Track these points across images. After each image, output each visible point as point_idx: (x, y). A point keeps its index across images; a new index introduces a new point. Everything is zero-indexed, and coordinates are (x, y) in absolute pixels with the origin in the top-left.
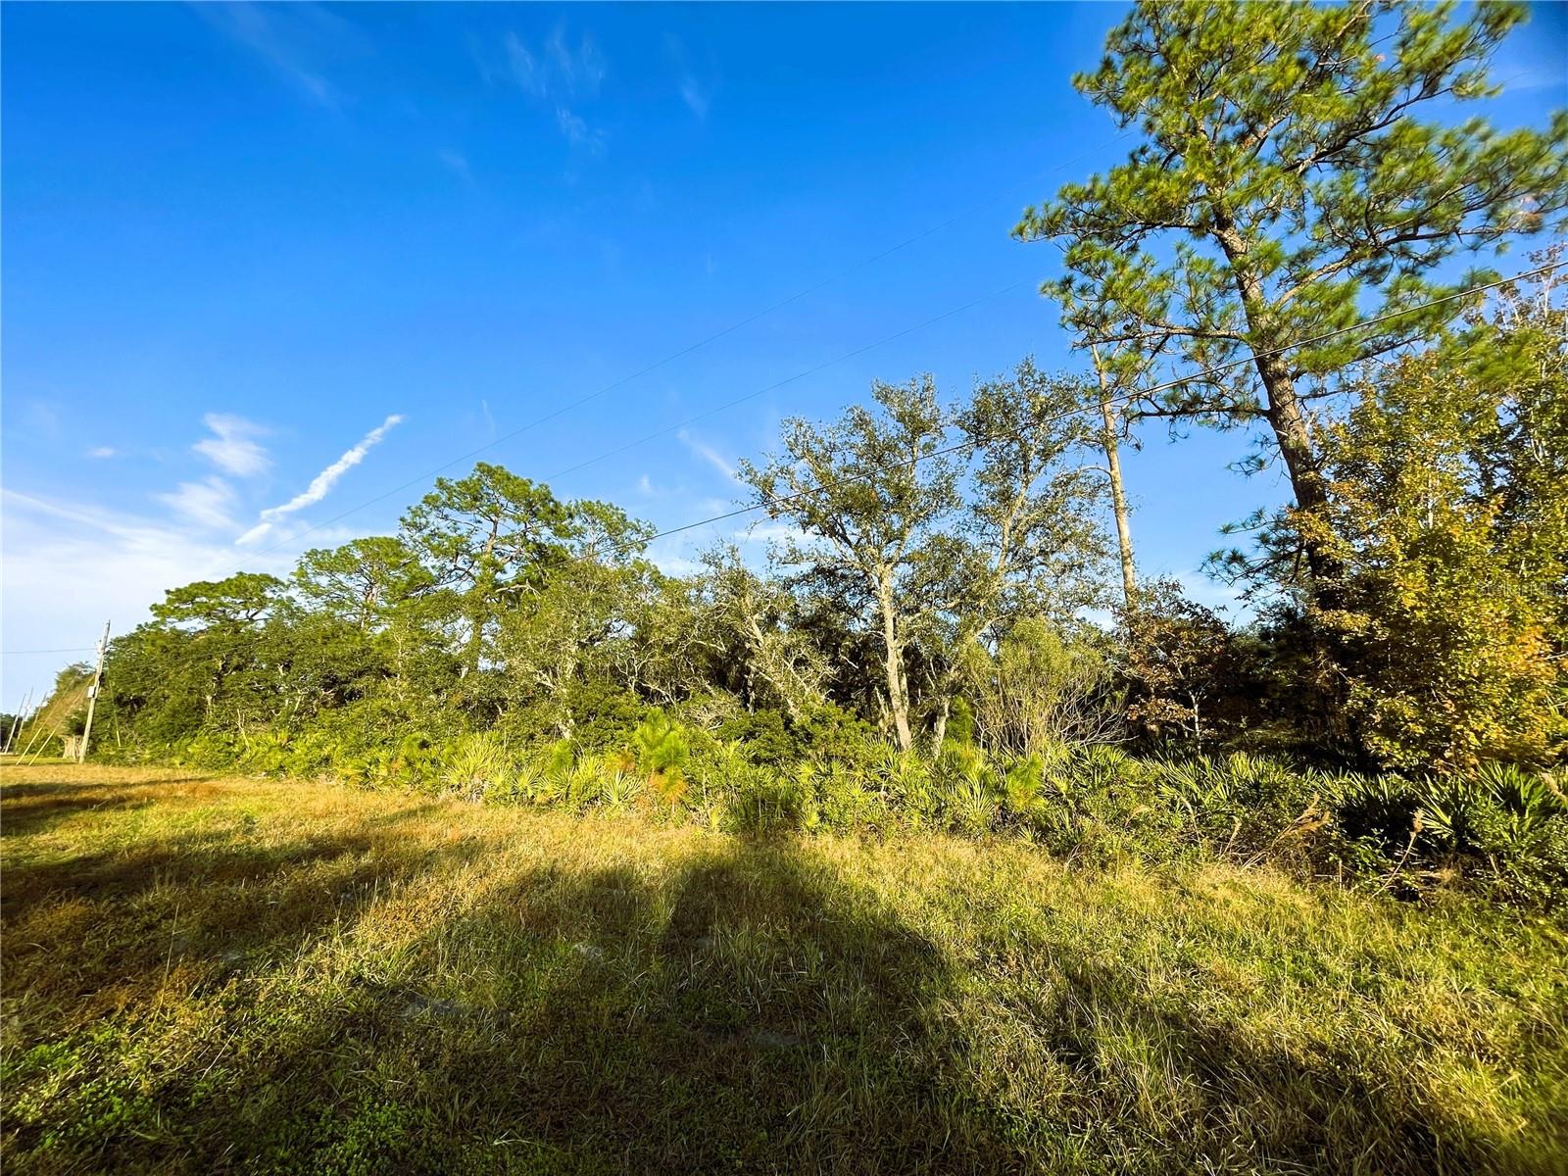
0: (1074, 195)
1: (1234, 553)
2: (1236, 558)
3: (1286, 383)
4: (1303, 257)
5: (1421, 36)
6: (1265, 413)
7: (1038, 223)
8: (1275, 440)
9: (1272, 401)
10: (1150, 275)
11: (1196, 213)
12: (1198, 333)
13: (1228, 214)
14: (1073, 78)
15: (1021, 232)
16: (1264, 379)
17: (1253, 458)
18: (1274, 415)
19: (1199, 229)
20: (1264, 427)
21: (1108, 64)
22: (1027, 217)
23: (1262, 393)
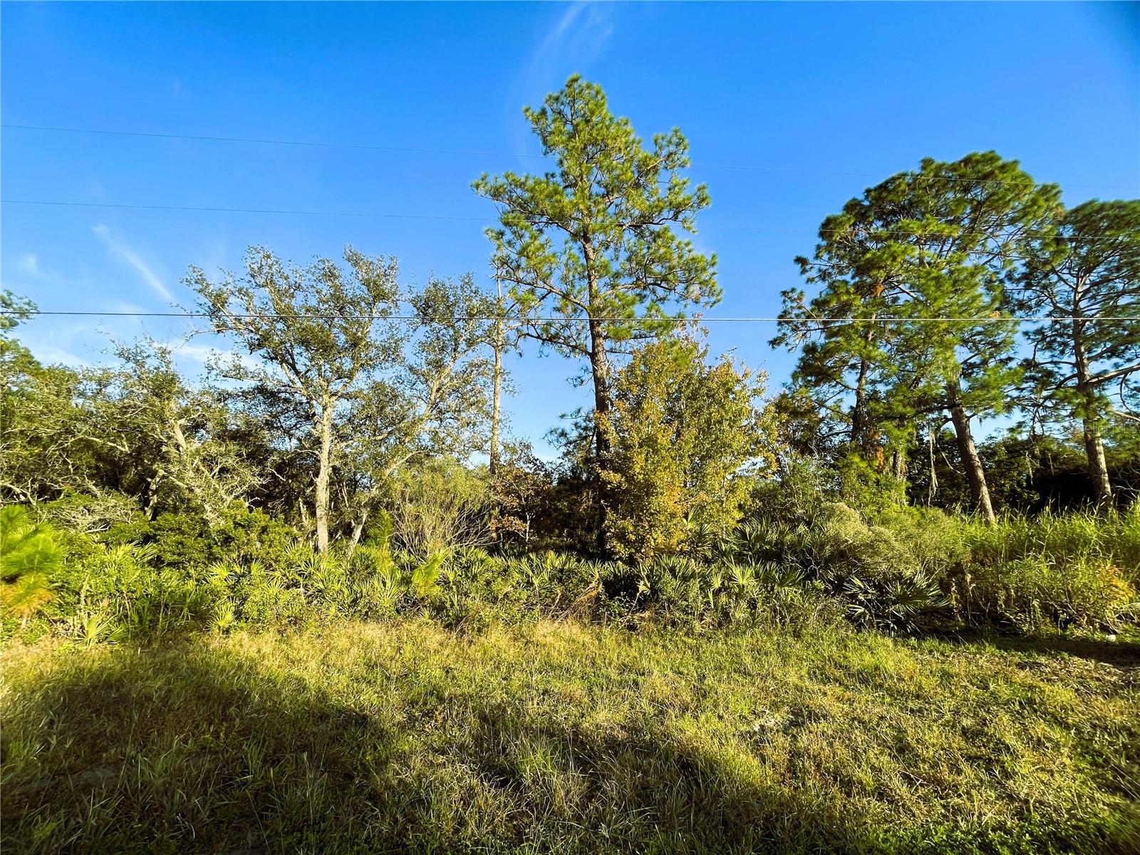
0: (514, 180)
1: (563, 431)
2: (563, 434)
3: (601, 340)
4: (617, 275)
5: (676, 189)
6: (589, 354)
7: (488, 187)
8: (591, 370)
9: (594, 347)
10: (548, 252)
11: (576, 226)
12: (565, 296)
13: (590, 236)
14: (524, 107)
15: (477, 186)
16: (592, 333)
17: (579, 378)
18: (593, 356)
19: (575, 236)
20: (587, 361)
21: (544, 112)
22: (483, 179)
23: (589, 342)
